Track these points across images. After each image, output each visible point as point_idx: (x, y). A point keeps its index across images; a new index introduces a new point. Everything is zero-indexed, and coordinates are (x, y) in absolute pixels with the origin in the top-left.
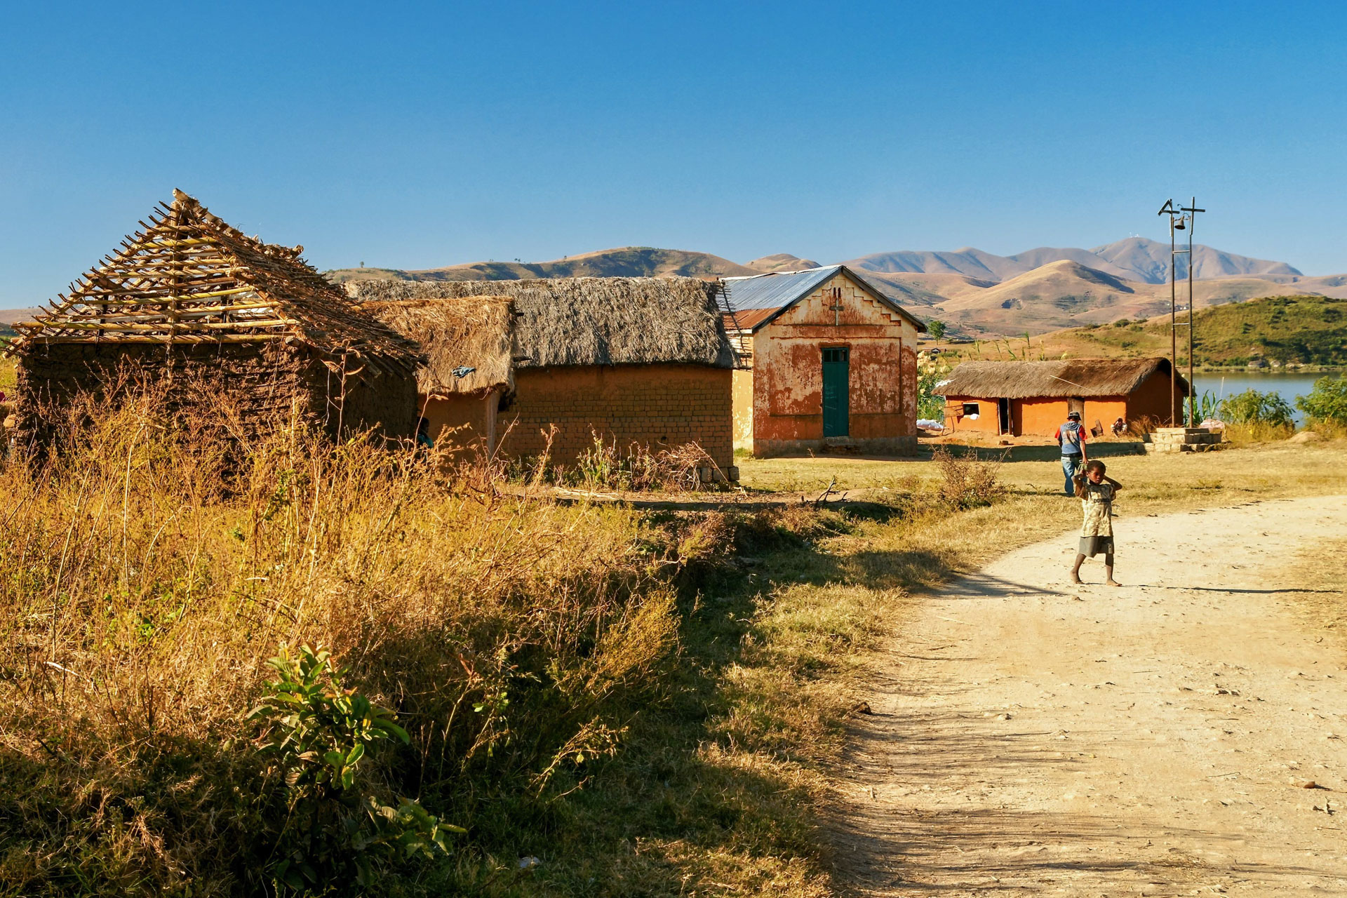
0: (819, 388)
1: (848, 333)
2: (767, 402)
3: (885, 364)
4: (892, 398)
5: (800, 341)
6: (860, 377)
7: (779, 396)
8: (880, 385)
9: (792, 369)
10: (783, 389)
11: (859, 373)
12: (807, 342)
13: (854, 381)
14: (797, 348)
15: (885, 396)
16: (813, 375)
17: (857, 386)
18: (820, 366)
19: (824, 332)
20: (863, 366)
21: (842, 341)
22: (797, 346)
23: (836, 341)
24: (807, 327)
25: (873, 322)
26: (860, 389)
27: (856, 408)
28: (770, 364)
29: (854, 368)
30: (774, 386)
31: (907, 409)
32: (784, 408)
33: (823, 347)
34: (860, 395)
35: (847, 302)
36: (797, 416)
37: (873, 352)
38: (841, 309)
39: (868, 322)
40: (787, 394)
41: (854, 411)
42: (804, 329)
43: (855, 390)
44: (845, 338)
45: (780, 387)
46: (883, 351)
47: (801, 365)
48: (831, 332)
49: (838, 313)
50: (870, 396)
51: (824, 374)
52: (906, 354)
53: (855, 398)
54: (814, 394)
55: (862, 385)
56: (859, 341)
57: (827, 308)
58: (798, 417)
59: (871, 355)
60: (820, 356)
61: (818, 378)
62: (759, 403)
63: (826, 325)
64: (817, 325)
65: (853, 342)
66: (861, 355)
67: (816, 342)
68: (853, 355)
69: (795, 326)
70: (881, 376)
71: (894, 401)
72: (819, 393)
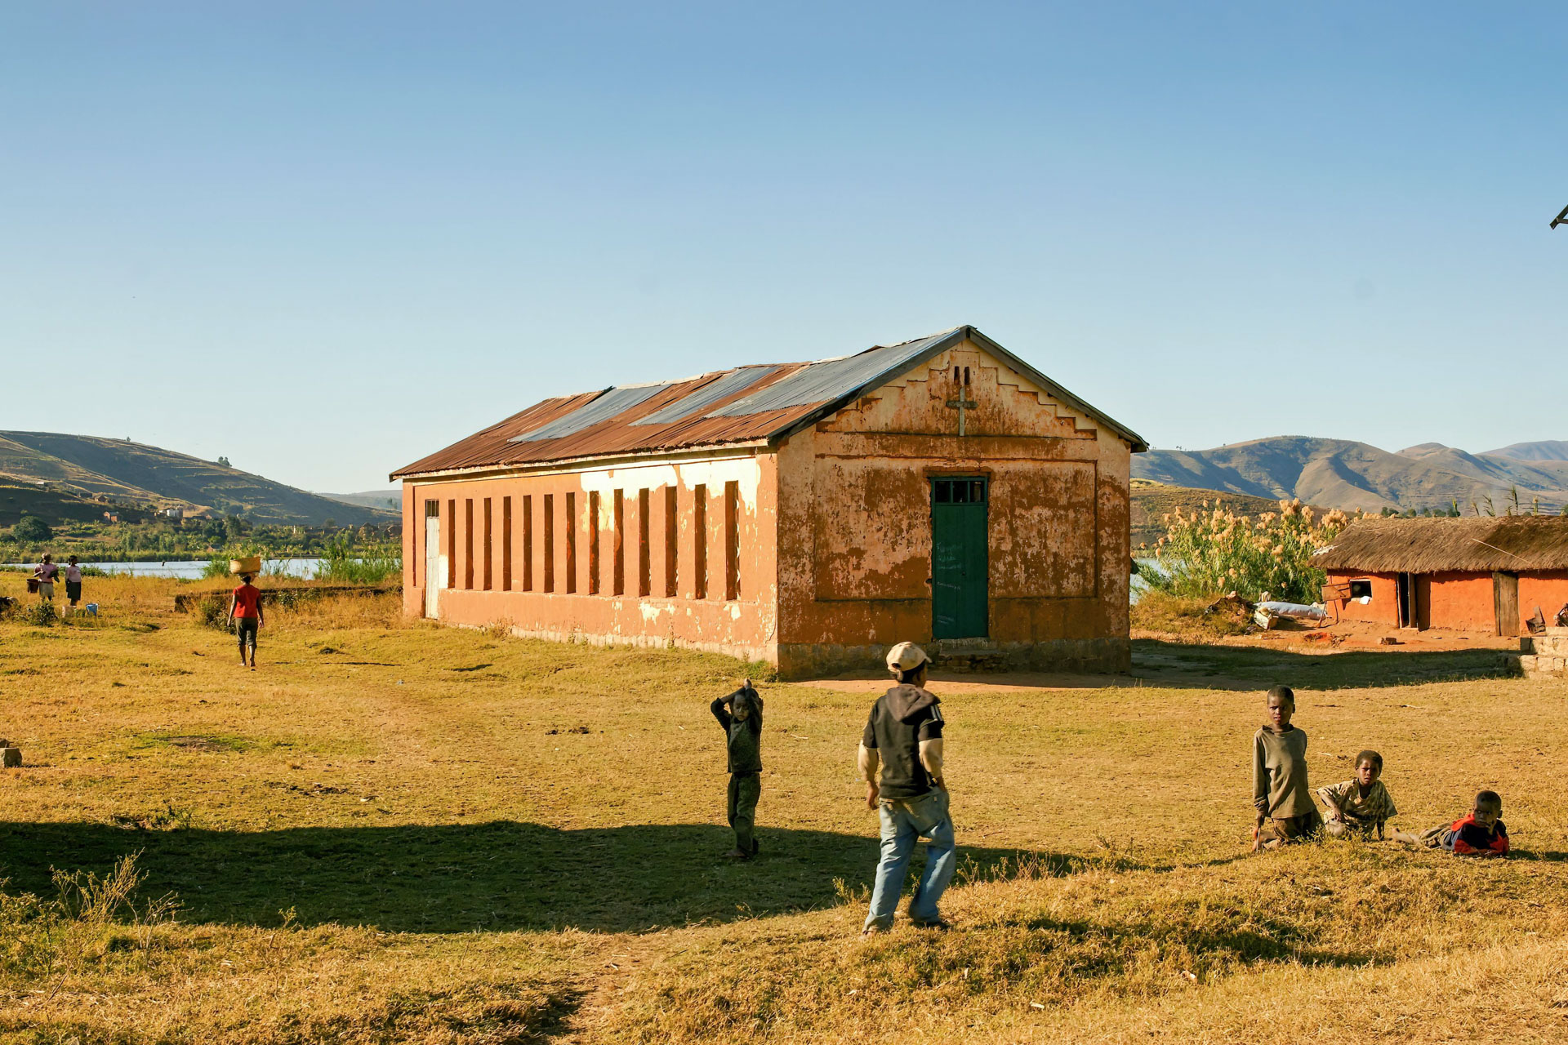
0: (924, 550)
1: (984, 451)
2: (808, 575)
3: (1066, 508)
4: (1081, 569)
5: (882, 464)
6: (1013, 532)
7: (837, 563)
8: (1053, 546)
9: (864, 515)
10: (844, 550)
11: (1010, 523)
12: (898, 465)
13: (998, 536)
14: (874, 476)
15: (1066, 566)
16: (910, 527)
17: (1007, 546)
18: (927, 510)
19: (934, 448)
20: (1018, 511)
21: (974, 464)
22: (877, 472)
23: (961, 464)
24: (896, 437)
25: (1038, 431)
26: (1012, 553)
27: (1005, 586)
28: (812, 507)
29: (999, 515)
30: (827, 545)
31: (1110, 589)
32: (848, 584)
33: (931, 475)
34: (1013, 564)
35: (983, 393)
36: (873, 601)
37: (1041, 485)
38: (972, 406)
39: (1029, 432)
40: (854, 560)
41: (999, 592)
42: (892, 440)
43: (1000, 554)
44: (980, 460)
45: (840, 547)
46: (1059, 485)
47: (886, 507)
48: (951, 447)
49: (964, 413)
50: (1034, 566)
51: (934, 523)
52: (1108, 490)
53: (1001, 568)
54: (914, 562)
55: (1016, 544)
56: (1008, 465)
57: (940, 405)
58: (875, 603)
59: (1034, 492)
60: (927, 491)
61: (923, 532)
62: (790, 577)
63: (938, 435)
64: (918, 434)
65: (996, 467)
66: (1015, 491)
67: (917, 465)
68: (997, 490)
69: (870, 434)
70: (1055, 529)
71: (1085, 574)
72: (924, 559)
